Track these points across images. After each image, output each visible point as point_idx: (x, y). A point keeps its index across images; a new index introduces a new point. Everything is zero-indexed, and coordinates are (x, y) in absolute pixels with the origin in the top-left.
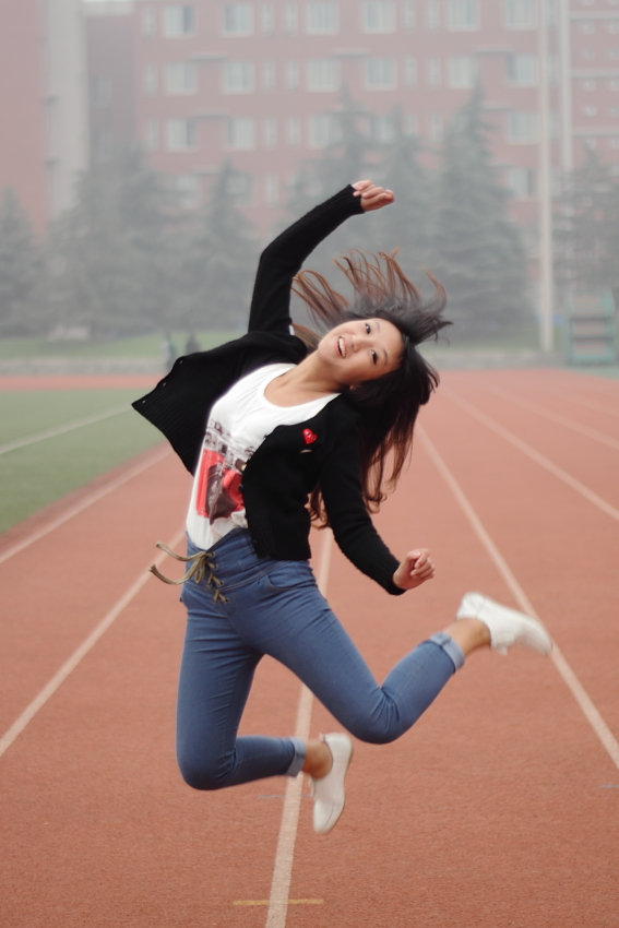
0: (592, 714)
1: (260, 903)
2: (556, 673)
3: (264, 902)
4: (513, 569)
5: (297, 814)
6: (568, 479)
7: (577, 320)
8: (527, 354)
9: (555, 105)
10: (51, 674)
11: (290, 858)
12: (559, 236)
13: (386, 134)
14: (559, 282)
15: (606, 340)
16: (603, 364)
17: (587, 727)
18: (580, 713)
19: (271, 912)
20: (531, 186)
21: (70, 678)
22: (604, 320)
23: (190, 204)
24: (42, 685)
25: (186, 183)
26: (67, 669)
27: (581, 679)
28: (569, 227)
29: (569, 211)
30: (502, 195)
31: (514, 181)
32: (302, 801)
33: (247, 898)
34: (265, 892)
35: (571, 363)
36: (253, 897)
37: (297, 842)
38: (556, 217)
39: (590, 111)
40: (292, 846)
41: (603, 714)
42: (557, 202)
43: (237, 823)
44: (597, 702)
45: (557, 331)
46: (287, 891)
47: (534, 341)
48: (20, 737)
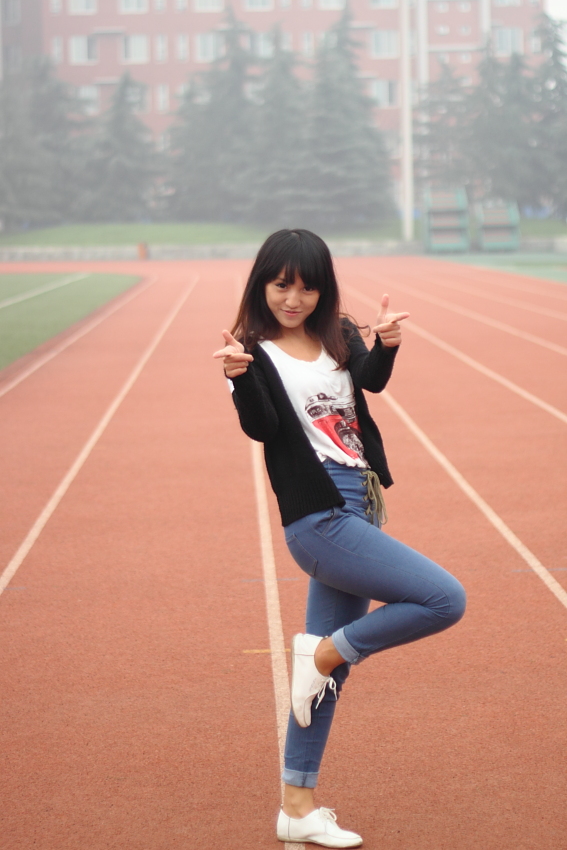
0: (496, 521)
1: (263, 651)
2: (462, 493)
3: (266, 651)
4: (412, 416)
5: (277, 592)
6: (444, 345)
7: (434, 213)
8: (391, 244)
9: (413, 24)
10: (49, 495)
11: (279, 622)
12: (417, 140)
13: (265, 50)
14: (418, 181)
15: (460, 231)
16: (457, 252)
17: (494, 530)
18: (487, 521)
19: (273, 657)
20: (392, 96)
21: (64, 499)
22: (459, 213)
23: (92, 111)
24: (44, 504)
25: (88, 92)
26: (61, 491)
27: (483, 496)
28: (425, 131)
29: (424, 118)
30: (368, 104)
31: (377, 91)
32: (278, 583)
33: (252, 648)
34: (266, 644)
35: (429, 251)
36: (257, 648)
37: (281, 611)
38: (415, 123)
39: (443, 30)
40: (279, 614)
41: (506, 522)
42: (416, 109)
43: (231, 599)
44: (499, 513)
45: (417, 223)
46: (283, 643)
47: (396, 232)
48: (38, 541)
